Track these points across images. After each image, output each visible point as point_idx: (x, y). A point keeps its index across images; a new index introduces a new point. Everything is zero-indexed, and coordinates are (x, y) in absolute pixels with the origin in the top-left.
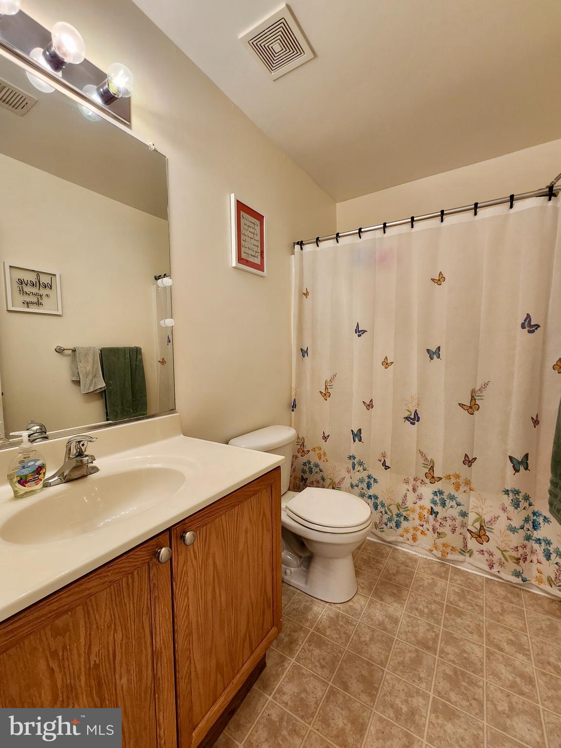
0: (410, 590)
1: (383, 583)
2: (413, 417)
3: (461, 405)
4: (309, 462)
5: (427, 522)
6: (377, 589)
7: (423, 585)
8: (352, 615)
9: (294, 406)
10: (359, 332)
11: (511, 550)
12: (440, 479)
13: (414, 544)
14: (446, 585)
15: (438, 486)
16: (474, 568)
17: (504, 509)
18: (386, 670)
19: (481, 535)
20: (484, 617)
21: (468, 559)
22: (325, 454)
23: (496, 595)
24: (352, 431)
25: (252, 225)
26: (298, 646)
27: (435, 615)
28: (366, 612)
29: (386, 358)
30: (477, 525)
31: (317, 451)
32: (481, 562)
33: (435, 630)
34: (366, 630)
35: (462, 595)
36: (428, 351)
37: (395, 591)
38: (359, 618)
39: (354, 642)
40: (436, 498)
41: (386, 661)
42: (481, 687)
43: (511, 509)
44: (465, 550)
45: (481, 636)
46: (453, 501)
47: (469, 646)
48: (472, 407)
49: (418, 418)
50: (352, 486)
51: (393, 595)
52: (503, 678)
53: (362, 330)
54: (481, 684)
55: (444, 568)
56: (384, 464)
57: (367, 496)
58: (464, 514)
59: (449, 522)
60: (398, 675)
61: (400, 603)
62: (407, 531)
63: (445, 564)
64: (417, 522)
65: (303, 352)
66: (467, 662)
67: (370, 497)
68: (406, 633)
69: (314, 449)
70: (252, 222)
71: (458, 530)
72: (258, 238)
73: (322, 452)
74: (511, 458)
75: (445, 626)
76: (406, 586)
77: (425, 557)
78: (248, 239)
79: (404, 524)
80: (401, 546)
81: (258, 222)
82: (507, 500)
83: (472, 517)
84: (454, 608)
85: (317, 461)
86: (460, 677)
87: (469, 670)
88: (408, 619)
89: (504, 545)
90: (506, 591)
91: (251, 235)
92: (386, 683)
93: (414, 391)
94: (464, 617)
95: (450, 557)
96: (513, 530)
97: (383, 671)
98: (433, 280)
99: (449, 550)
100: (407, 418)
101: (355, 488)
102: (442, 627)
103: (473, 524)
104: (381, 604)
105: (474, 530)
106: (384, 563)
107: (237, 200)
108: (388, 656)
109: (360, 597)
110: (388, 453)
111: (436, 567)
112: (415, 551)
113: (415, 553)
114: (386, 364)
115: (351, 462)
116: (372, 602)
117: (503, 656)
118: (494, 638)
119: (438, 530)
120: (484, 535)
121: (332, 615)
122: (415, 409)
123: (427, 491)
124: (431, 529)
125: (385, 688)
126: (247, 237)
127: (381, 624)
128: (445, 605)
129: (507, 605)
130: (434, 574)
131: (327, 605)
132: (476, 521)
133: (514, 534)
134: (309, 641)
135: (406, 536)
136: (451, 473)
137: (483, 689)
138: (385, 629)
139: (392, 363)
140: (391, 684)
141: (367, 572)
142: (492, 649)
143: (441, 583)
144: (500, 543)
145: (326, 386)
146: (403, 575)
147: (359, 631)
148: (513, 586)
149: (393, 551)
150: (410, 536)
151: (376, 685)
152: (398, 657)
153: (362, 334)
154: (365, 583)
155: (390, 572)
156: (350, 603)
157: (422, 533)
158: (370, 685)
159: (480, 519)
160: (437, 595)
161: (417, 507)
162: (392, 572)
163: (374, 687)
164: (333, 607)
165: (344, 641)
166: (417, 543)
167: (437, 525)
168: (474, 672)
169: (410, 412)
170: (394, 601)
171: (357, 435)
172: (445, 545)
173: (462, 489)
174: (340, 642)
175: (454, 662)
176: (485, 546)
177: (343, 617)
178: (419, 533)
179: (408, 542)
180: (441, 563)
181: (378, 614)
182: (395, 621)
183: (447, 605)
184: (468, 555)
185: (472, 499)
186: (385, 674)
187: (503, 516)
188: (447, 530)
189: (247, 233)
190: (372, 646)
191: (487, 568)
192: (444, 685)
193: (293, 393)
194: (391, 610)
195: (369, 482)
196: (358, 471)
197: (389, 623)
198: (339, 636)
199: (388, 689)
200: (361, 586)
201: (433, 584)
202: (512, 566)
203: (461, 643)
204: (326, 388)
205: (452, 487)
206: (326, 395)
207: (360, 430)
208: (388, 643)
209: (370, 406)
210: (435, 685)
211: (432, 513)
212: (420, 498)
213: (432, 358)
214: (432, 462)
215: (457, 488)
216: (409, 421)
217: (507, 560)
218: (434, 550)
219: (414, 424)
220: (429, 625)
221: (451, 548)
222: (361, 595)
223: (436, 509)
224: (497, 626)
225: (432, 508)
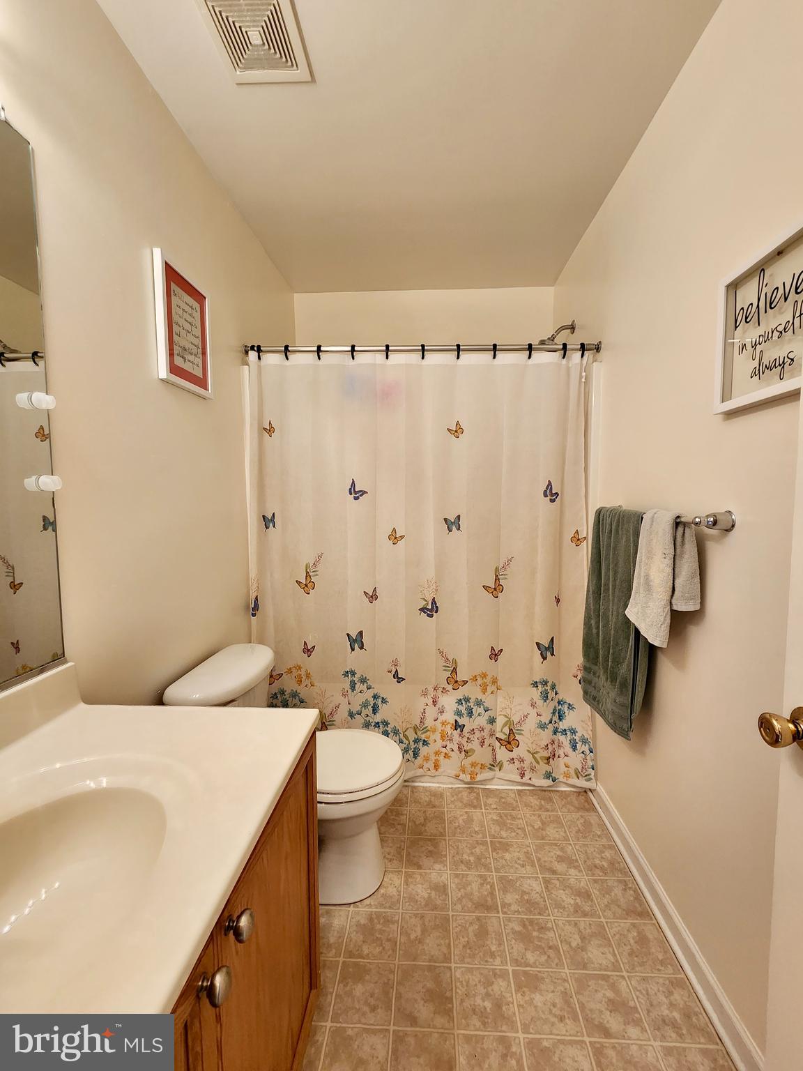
0: (447, 838)
1: (414, 843)
2: (430, 608)
3: (486, 587)
4: (283, 692)
5: (451, 740)
6: (408, 854)
7: (459, 826)
8: (390, 907)
9: (256, 607)
10: (357, 493)
11: (541, 751)
12: (465, 682)
13: (437, 773)
14: (483, 815)
15: (462, 692)
16: (503, 782)
17: (533, 705)
18: (453, 965)
19: (510, 742)
20: (530, 841)
21: (498, 774)
22: (308, 676)
23: (532, 807)
24: (348, 635)
25: (188, 309)
26: (329, 996)
27: (483, 860)
28: (405, 895)
29: (394, 530)
30: (506, 730)
31: (295, 673)
32: (510, 772)
33: (489, 880)
34: (413, 921)
35: (501, 823)
36: (446, 520)
37: (431, 848)
38: (399, 909)
39: (403, 948)
40: (460, 707)
41: (450, 953)
42: (551, 929)
43: (540, 702)
44: (495, 765)
45: (533, 865)
46: (480, 707)
47: (526, 884)
48: (496, 589)
49: (437, 607)
50: (351, 715)
51: (430, 854)
52: (566, 906)
53: (361, 491)
54: (549, 925)
55: (474, 792)
56: (396, 675)
57: (373, 724)
58: (492, 721)
59: (477, 734)
60: (468, 963)
61: (441, 862)
62: (427, 759)
63: (473, 788)
64: (440, 743)
65: (267, 520)
66: (530, 905)
67: (377, 725)
68: (460, 900)
69: (290, 671)
70: (188, 305)
71: (487, 743)
72: (198, 333)
73: (303, 673)
74: (538, 644)
75: (497, 870)
76: (442, 834)
77: (450, 786)
78: (183, 333)
79: (424, 751)
80: (420, 782)
81: (196, 305)
82: (536, 694)
83: (500, 721)
84: (500, 842)
85: (295, 687)
86: (530, 928)
87: (534, 915)
88: (457, 881)
89: (534, 746)
90: (539, 798)
91: (187, 326)
92: (458, 984)
93: (431, 573)
94: (511, 849)
95: (479, 778)
96: (543, 726)
97: (450, 968)
98: (449, 430)
99: (478, 769)
100: (423, 610)
101: (357, 716)
102: (494, 874)
103: (502, 730)
104: (421, 874)
105: (503, 737)
106: (405, 812)
107: (166, 263)
108: (449, 944)
109: (391, 875)
110: (401, 661)
111: (465, 794)
112: (438, 783)
113: (438, 785)
114: (394, 538)
115: (348, 680)
116: (408, 876)
117: (558, 879)
118: (545, 861)
119: (465, 748)
120: (514, 739)
121: (363, 922)
122: (432, 596)
123: (449, 701)
124: (456, 748)
125: (460, 992)
126: (181, 329)
127: (429, 903)
128: (489, 843)
129: (544, 815)
130: (466, 806)
131: (352, 908)
132: (505, 725)
133: (544, 730)
134: (344, 979)
135: (426, 765)
136: (478, 672)
137: (554, 931)
138: (435, 908)
139: (402, 537)
140: (464, 983)
141: (389, 833)
142: (547, 876)
143: (477, 814)
144: (530, 745)
145: (307, 573)
146: (434, 821)
147: (406, 927)
148: (543, 790)
149: (413, 792)
150: (431, 765)
151: (448, 994)
152: (461, 938)
153: (361, 495)
154: (392, 851)
155: (417, 823)
156: (382, 891)
157: (446, 756)
158: (441, 999)
159: (509, 722)
160: (476, 832)
161: (438, 723)
162: (419, 822)
163: (447, 998)
164: (362, 909)
165: (390, 952)
166: (440, 770)
167: (464, 741)
168: (540, 914)
169: (426, 601)
170: (434, 862)
171: (357, 641)
172: (473, 765)
173: (489, 689)
174: (386, 957)
175: (518, 912)
176: (517, 752)
177: (378, 915)
178: (441, 757)
179: (429, 773)
180: (469, 788)
181: (421, 891)
182: (442, 889)
183: (491, 842)
184: (497, 769)
185: (500, 700)
186: (453, 971)
187: (533, 712)
188: (475, 745)
189: (181, 322)
190: (428, 941)
191: (518, 779)
192: (518, 947)
193: (254, 587)
194: (434, 876)
195: (375, 704)
196: (360, 692)
197: (437, 897)
198: (381, 948)
199: (464, 990)
200: (388, 859)
201: (470, 820)
202: (543, 768)
203: (518, 884)
204: (308, 575)
205: (479, 689)
206: (307, 586)
207: (361, 633)
208: (443, 925)
209: (373, 597)
210: (510, 953)
211: (457, 727)
212: (442, 712)
213: (450, 530)
214: (455, 662)
215: (484, 691)
216: (425, 613)
217: (538, 763)
218: (461, 775)
219: (431, 616)
220: (481, 876)
221: (480, 766)
222: (392, 872)
223: (461, 722)
224: (544, 846)
225: (456, 721)
